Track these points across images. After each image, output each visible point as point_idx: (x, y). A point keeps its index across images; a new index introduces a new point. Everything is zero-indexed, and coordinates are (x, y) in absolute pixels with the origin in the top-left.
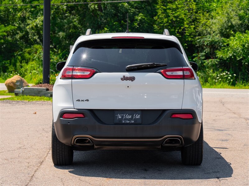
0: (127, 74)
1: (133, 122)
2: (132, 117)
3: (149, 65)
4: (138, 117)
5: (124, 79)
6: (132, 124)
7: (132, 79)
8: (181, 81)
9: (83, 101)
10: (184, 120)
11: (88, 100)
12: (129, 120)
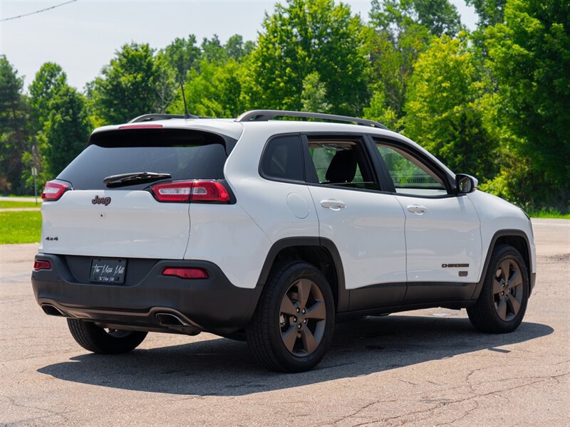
0: (102, 193)
1: (112, 279)
2: (114, 270)
3: (140, 175)
4: (121, 271)
5: (97, 201)
6: (111, 283)
7: (107, 201)
8: (184, 207)
9: (52, 239)
10: (183, 280)
11: (56, 239)
12: (109, 275)
